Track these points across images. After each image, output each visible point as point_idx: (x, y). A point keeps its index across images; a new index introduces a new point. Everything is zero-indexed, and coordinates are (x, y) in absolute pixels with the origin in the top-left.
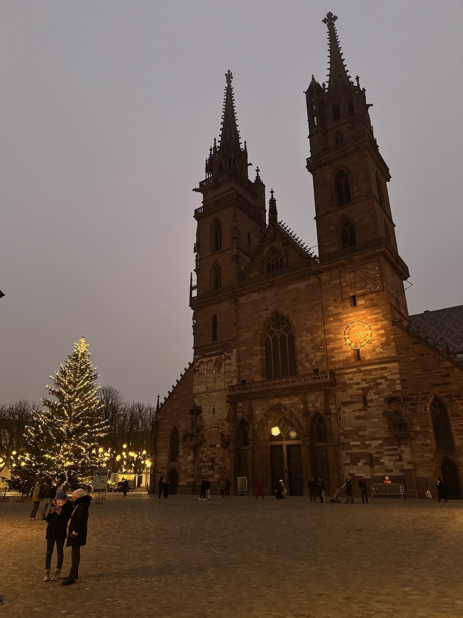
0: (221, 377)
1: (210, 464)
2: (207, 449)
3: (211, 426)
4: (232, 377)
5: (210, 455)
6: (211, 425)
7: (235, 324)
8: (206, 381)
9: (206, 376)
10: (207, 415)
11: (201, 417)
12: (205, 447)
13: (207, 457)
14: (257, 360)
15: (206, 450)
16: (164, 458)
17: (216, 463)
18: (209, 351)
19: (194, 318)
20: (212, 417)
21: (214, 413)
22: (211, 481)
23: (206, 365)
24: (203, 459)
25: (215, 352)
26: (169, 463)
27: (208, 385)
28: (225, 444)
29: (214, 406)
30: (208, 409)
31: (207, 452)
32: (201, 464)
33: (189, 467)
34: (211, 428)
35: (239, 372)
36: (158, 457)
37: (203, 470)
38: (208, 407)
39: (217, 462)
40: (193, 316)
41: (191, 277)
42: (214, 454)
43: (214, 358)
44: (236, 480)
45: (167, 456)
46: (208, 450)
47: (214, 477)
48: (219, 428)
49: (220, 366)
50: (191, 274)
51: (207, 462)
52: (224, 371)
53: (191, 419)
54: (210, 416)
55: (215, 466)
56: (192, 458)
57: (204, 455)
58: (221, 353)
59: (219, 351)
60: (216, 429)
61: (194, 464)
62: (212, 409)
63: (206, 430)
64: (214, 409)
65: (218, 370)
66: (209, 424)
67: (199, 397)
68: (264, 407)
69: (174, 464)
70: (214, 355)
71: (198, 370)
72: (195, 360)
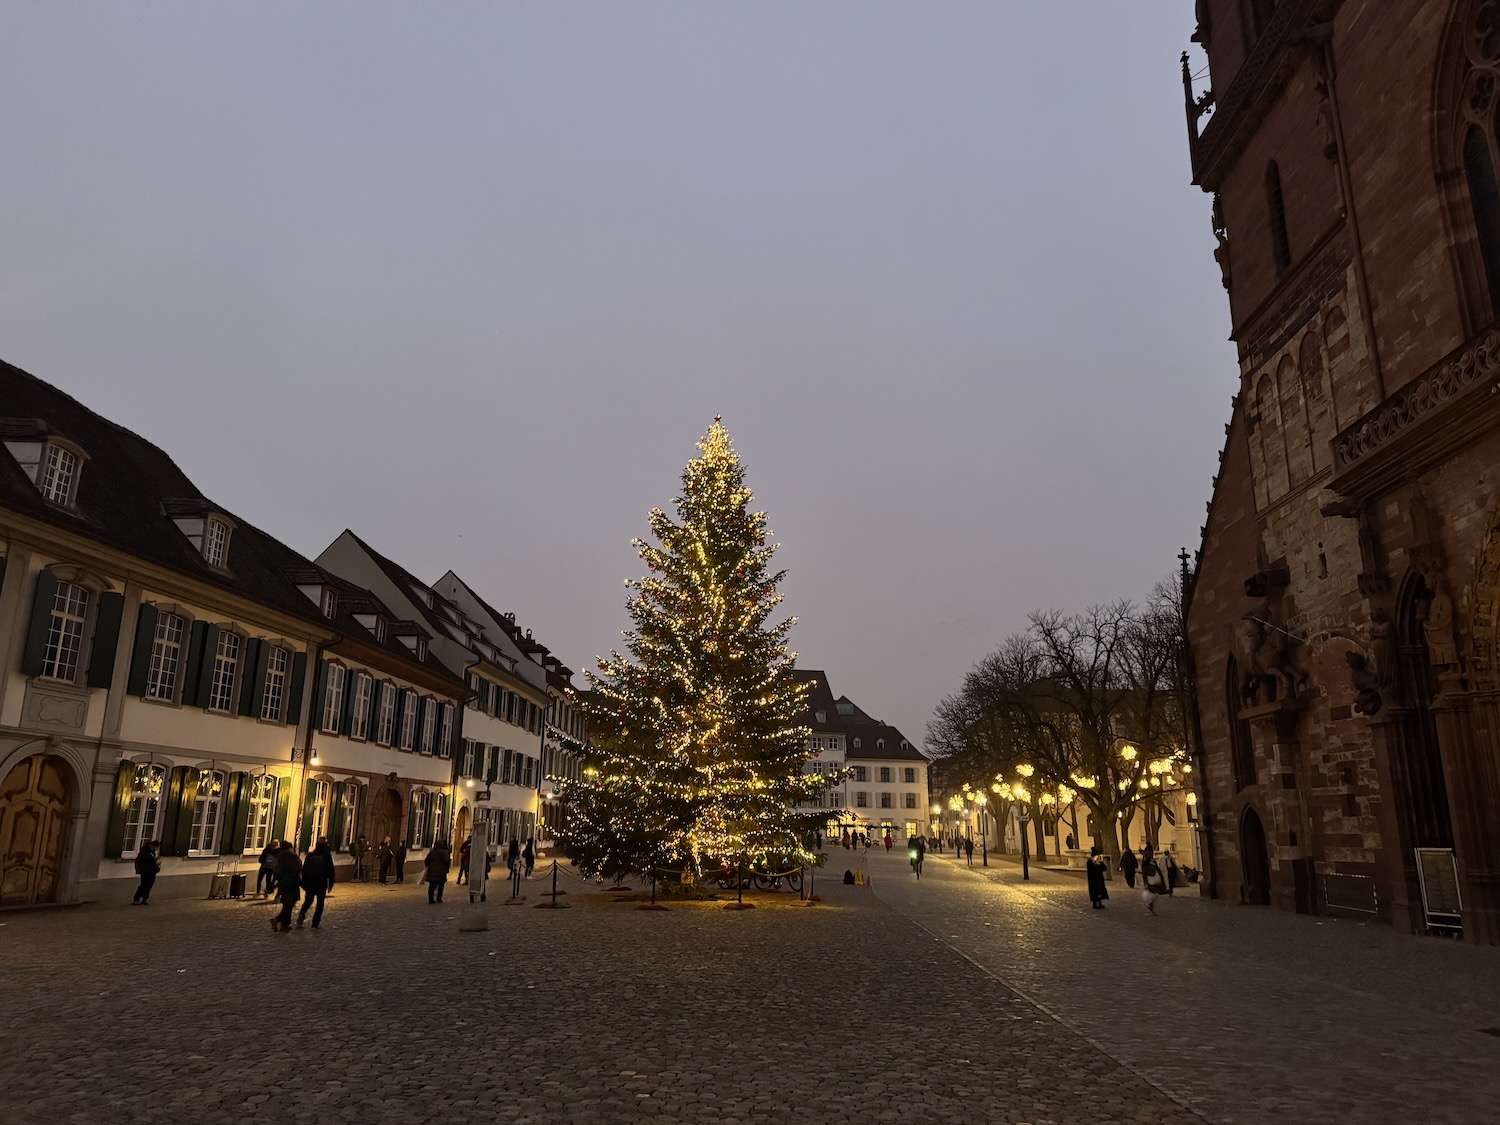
0: (1325, 412)
1: (1344, 790)
2: (1326, 728)
3: (1322, 629)
4: (1360, 393)
5: (1335, 750)
6: (1323, 627)
7: (1331, 153)
8: (1286, 451)
9: (1280, 430)
10: (1305, 590)
11: (1291, 598)
12: (1317, 722)
13: (1329, 761)
14: (1435, 266)
15: (1324, 734)
16: (1222, 769)
17: (1360, 783)
18: (1276, 323)
19: (1218, 222)
20: (1321, 593)
21: (1324, 574)
22: (1356, 861)
23: (1276, 385)
24: (1321, 770)
25: (1293, 318)
26: (1239, 788)
27: (1294, 464)
28: (1369, 701)
29: (1320, 545)
30: (1306, 565)
31: (1327, 739)
32: (1317, 791)
33: (1277, 802)
34: (1325, 637)
35: (1378, 359)
36: (1210, 767)
37: (1328, 816)
38: (1302, 556)
39: (1362, 780)
40: (1212, 213)
41: (1186, 70)
42: (1348, 746)
43: (1293, 345)
44: (1410, 860)
45: (1229, 765)
46: (1330, 732)
47: (1362, 846)
48: (1347, 635)
49: (1316, 370)
50: (1185, 59)
51: (1334, 782)
52: (1329, 383)
53: (1251, 614)
54: (1315, 589)
55: (1358, 799)
56: (1280, 767)
57: (1320, 754)
58: (1314, 309)
59: (1304, 306)
60: (1340, 638)
61: (1293, 791)
62: (1318, 558)
63: (1310, 650)
64: (1323, 556)
65: (1312, 390)
66: (1318, 622)
67: (1275, 523)
68: (1486, 489)
69: (1249, 790)
70: (1291, 333)
71: (1259, 417)
72: (1246, 378)
